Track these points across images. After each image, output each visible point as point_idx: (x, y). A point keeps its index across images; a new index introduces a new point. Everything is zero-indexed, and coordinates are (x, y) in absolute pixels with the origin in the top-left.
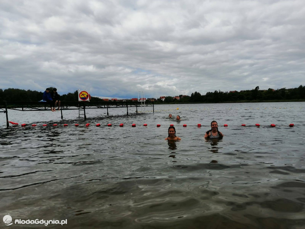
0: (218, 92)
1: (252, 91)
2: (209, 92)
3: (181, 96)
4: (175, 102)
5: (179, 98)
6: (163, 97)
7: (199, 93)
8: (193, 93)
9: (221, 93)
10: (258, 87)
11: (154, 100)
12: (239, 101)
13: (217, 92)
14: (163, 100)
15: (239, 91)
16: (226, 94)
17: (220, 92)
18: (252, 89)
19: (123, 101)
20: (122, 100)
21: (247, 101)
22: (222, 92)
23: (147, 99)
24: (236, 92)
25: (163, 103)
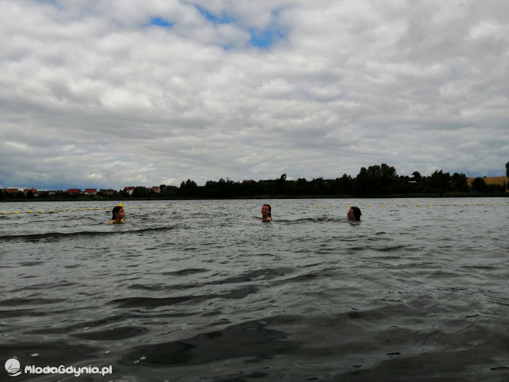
0: (226, 181)
1: (276, 181)
2: (211, 181)
3: (162, 187)
4: (152, 197)
5: (160, 190)
6: (130, 188)
7: (193, 182)
8: (183, 182)
9: (230, 183)
10: (285, 175)
11: (112, 193)
12: (259, 197)
13: (224, 180)
14: (131, 192)
15: (257, 181)
16: (237, 184)
17: (228, 181)
18: (276, 179)
19: (50, 193)
20: (48, 192)
21: (270, 196)
22: (232, 182)
23: (98, 191)
24: (253, 182)
25: (129, 197)
